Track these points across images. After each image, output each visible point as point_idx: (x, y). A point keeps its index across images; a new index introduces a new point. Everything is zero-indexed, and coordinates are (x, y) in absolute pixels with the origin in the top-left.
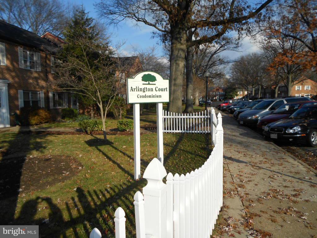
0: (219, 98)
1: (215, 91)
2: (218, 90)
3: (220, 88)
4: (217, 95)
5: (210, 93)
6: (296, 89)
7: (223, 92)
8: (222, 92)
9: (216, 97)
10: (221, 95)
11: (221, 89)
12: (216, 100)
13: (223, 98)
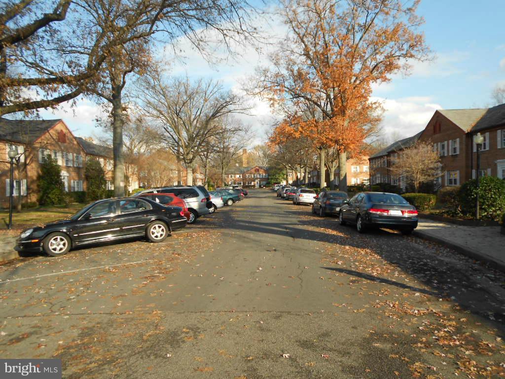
0: (260, 183)
1: (254, 172)
2: (257, 170)
3: (261, 168)
4: (257, 178)
5: (246, 176)
6: (352, 171)
7: (266, 173)
8: (264, 174)
9: (254, 181)
10: (263, 178)
11: (262, 170)
12: (254, 186)
13: (264, 183)
